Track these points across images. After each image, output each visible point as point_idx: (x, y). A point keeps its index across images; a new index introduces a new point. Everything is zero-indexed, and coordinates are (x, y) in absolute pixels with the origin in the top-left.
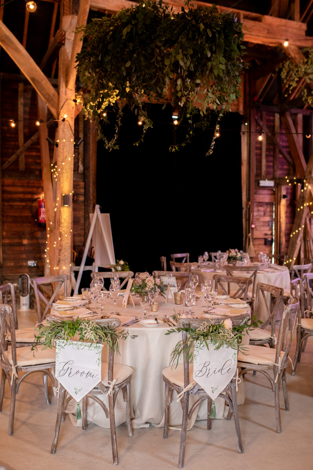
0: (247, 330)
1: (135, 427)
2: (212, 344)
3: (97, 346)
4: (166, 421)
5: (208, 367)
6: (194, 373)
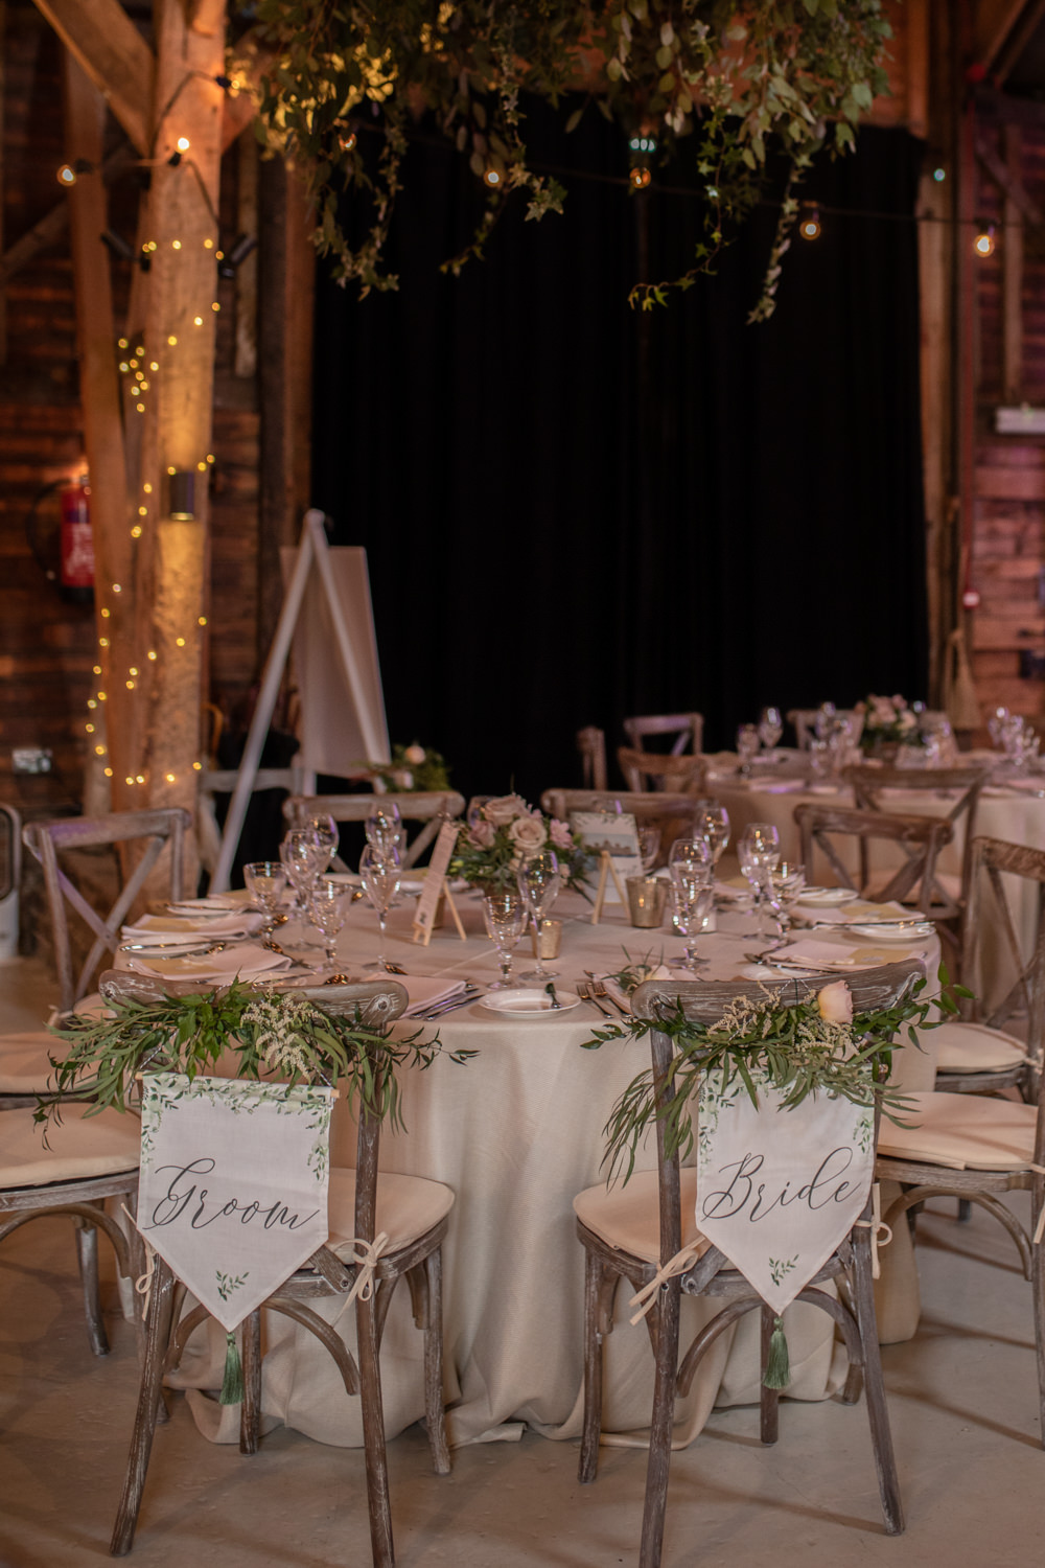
0: (911, 1029)
1: (462, 1438)
2: (770, 1085)
3: (310, 1097)
4: (590, 1408)
5: (757, 1179)
6: (699, 1204)
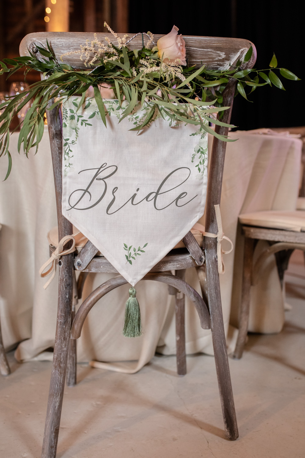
2: (121, 112)
5: (111, 182)
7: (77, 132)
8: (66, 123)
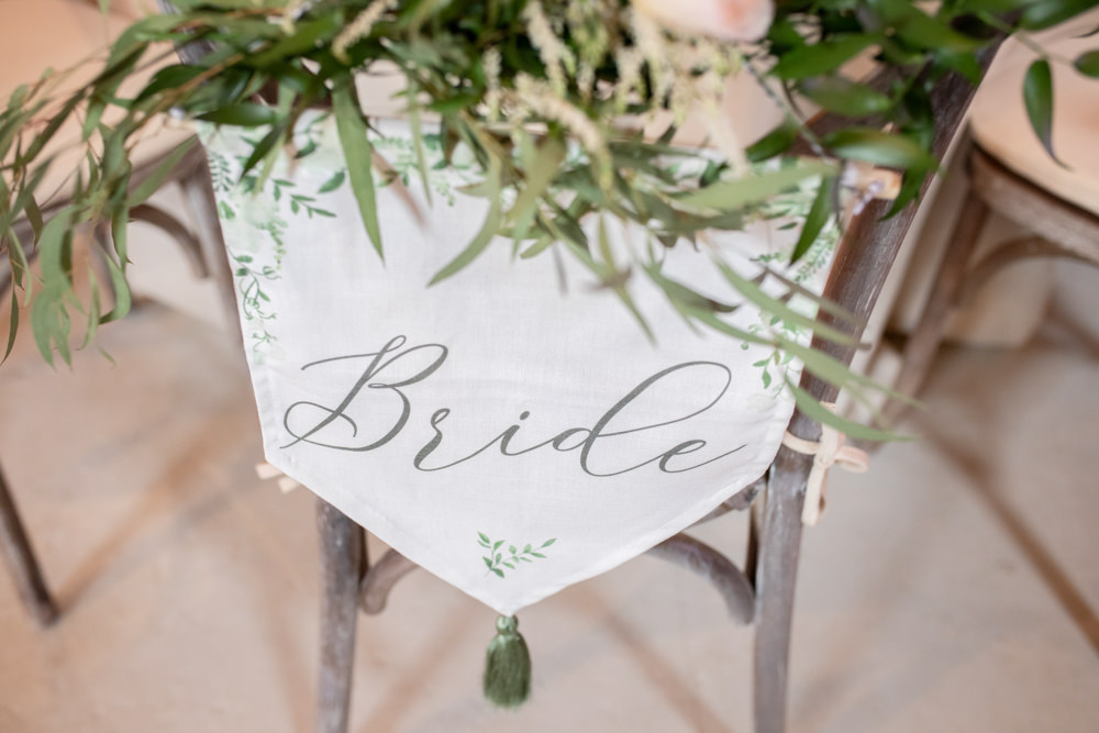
5: (424, 398)
7: (279, 236)
8: (231, 204)
